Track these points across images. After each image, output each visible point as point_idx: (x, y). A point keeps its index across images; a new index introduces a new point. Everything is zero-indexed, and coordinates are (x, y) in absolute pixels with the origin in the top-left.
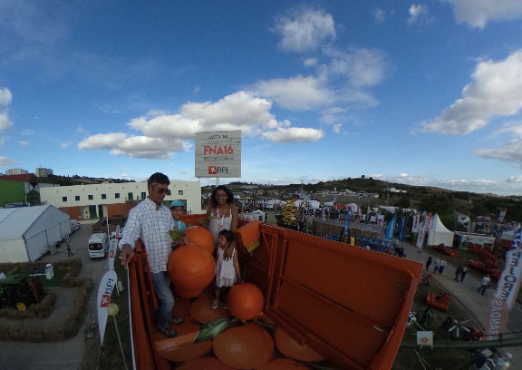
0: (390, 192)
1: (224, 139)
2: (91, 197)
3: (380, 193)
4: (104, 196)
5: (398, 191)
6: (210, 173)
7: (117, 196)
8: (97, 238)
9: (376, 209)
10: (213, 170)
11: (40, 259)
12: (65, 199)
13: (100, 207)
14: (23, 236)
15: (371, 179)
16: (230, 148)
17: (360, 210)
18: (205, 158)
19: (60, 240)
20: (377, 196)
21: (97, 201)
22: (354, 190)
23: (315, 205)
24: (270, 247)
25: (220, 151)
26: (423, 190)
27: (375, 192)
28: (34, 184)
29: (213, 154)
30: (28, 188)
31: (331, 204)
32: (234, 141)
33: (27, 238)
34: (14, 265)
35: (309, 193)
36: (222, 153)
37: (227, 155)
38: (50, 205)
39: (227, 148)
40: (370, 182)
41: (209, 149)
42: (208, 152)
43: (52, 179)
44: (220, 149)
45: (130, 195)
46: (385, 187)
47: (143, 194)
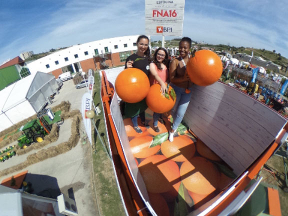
1: (169, 4)
2: (66, 59)
3: (283, 66)
4: (76, 56)
6: (158, 31)
7: (86, 53)
9: (277, 75)
10: (160, 29)
13: (76, 65)
14: (26, 98)
15: (279, 55)
16: (174, 12)
17: (266, 72)
18: (154, 20)
20: (280, 68)
21: (72, 61)
22: (265, 59)
25: (166, 14)
27: (279, 64)
29: (159, 15)
30: (19, 68)
32: (178, 6)
33: (29, 98)
34: (28, 119)
35: (232, 53)
36: (168, 16)
37: (172, 17)
38: (38, 72)
39: (172, 12)
40: (278, 56)
41: (156, 12)
42: (156, 15)
43: (34, 57)
44: (166, 12)
45: (96, 50)
46: (287, 64)
47: (106, 48)
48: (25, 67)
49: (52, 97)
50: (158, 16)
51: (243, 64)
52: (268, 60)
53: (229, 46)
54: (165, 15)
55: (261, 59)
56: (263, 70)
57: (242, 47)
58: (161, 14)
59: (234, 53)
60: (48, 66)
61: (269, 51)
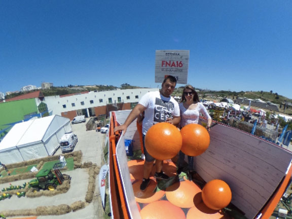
0: (287, 105)
2: (82, 103)
3: (281, 104)
4: (92, 102)
7: (101, 101)
11: (55, 153)
12: (64, 106)
13: (90, 109)
14: (42, 141)
15: (276, 94)
16: (180, 63)
17: (265, 115)
18: (163, 70)
21: (87, 106)
22: (264, 100)
23: (237, 107)
27: (277, 103)
28: (42, 99)
29: (168, 65)
30: (38, 103)
31: (247, 107)
32: (184, 57)
33: (44, 141)
34: (39, 160)
35: (233, 98)
36: (175, 66)
37: (179, 67)
38: (56, 115)
39: (179, 63)
40: (276, 96)
41: (165, 63)
42: (165, 65)
44: (174, 63)
45: (110, 99)
46: (285, 101)
47: (119, 98)
50: (166, 66)
51: (245, 109)
52: (267, 100)
53: (230, 92)
54: (172, 65)
55: (261, 101)
57: (242, 92)
58: (169, 65)
59: (235, 97)
61: (267, 93)
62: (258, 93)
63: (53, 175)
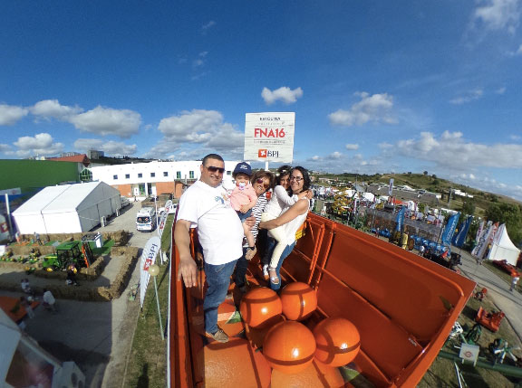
0: (454, 194)
1: (276, 122)
2: (140, 176)
3: (443, 193)
4: (153, 175)
5: (463, 194)
6: (260, 156)
7: (166, 174)
8: (145, 213)
9: (436, 211)
10: (263, 153)
11: (91, 230)
13: (150, 185)
14: (77, 209)
15: (434, 176)
16: (282, 131)
17: (417, 208)
19: (110, 214)
20: (439, 196)
21: (146, 179)
22: (414, 187)
23: (369, 197)
24: (315, 239)
25: (271, 134)
26: (493, 198)
27: (437, 192)
28: (86, 165)
29: (263, 135)
30: (81, 167)
31: (386, 198)
33: (80, 211)
34: (68, 235)
36: (274, 136)
37: (279, 138)
38: (102, 183)
39: (279, 131)
40: (433, 180)
41: (259, 131)
42: (259, 135)
43: (103, 160)
44: (271, 131)
45: (178, 174)
46: (449, 188)
47: (192, 173)
48: (89, 169)
49: (109, 219)
50: (261, 136)
52: (419, 188)
53: (358, 175)
55: (408, 188)
56: (412, 206)
57: (377, 174)
58: (265, 134)
59: (366, 183)
60: (115, 177)
61: (417, 175)
62: (404, 175)
63: (81, 253)
